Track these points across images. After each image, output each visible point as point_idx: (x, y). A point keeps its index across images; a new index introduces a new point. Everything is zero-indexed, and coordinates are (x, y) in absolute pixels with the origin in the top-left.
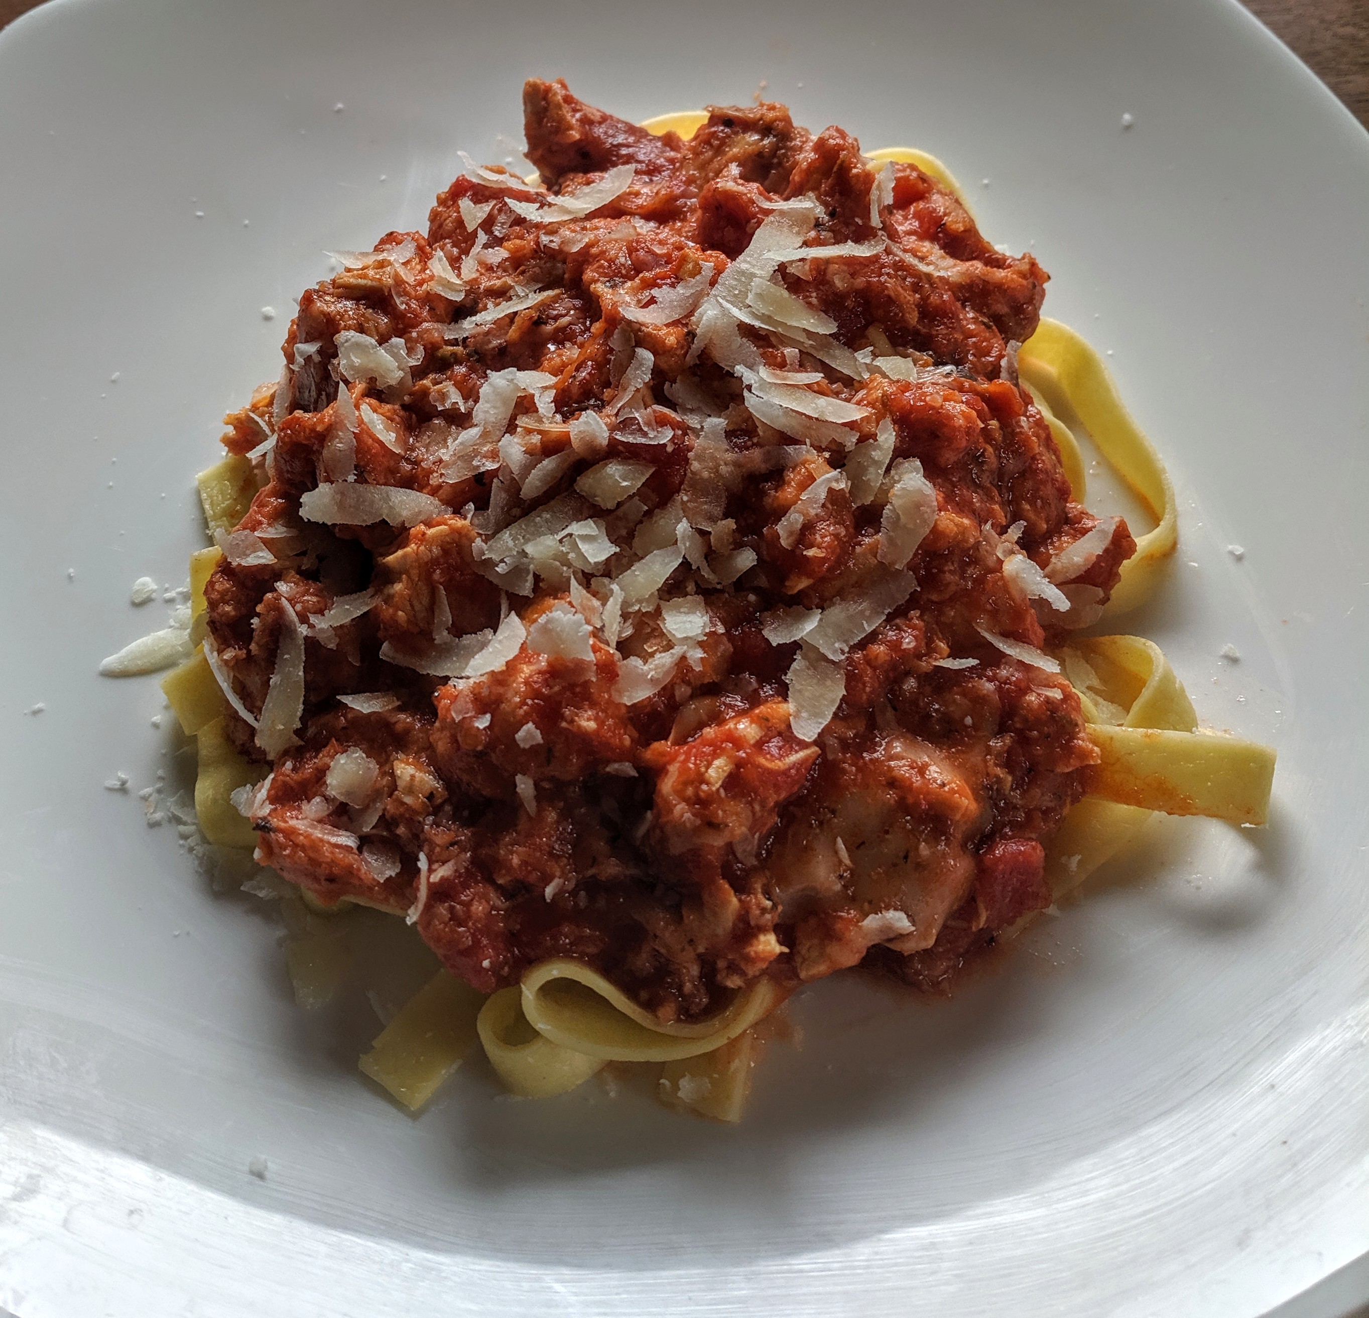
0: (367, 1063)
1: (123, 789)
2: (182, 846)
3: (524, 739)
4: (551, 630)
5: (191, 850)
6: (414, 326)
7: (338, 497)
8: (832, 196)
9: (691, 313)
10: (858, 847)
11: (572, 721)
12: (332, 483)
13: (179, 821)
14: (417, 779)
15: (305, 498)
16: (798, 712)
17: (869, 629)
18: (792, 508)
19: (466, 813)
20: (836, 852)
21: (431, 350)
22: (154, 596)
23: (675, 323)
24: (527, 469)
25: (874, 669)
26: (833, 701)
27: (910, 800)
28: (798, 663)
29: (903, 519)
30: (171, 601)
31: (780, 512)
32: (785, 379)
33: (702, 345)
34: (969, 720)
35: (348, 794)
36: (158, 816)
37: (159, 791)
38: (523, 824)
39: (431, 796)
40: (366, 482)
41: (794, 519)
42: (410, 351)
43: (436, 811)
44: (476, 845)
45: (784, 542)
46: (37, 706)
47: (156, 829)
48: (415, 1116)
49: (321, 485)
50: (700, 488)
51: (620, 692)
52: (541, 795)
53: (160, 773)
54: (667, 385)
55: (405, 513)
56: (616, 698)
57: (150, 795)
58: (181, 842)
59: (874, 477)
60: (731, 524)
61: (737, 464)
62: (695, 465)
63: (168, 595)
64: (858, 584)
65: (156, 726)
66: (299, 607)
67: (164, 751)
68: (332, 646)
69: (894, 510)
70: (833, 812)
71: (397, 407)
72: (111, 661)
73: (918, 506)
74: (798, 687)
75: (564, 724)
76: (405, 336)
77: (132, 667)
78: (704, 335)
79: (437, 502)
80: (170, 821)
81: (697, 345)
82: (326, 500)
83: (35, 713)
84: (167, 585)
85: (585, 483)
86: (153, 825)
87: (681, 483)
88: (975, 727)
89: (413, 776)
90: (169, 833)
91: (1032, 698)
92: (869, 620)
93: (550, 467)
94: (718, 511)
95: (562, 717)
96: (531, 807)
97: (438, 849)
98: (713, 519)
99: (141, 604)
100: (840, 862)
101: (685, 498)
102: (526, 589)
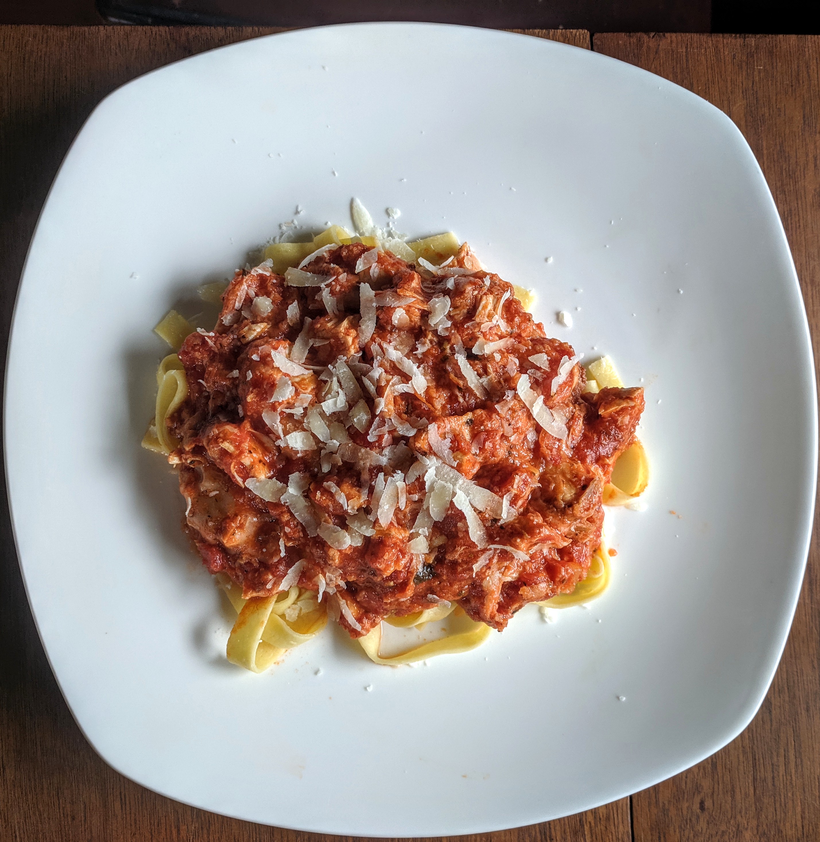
0: (173, 313)
1: (297, 212)
2: (270, 239)
3: (249, 373)
4: (285, 386)
5: (268, 242)
6: (458, 332)
7: (370, 299)
8: (511, 528)
9: (435, 454)
10: (216, 499)
11: (252, 392)
12: (375, 296)
13: (281, 237)
14: (253, 332)
15: (367, 285)
16: (260, 482)
17: (296, 515)
18: (338, 488)
19: (236, 351)
20: (214, 490)
21: (448, 339)
22: (391, 218)
23: (430, 448)
24: (371, 379)
25: (279, 515)
26: (262, 495)
27: (228, 521)
28: (280, 484)
29: (334, 534)
30: (388, 225)
31: (339, 485)
32: (401, 492)
33: (419, 459)
34: (264, 550)
35: (256, 305)
36: (284, 228)
37: (296, 227)
38: (225, 372)
39: (244, 337)
40: (377, 311)
41: (334, 489)
42: (447, 329)
43: (239, 339)
44: (221, 355)
45: (325, 483)
46: (336, 173)
47: (278, 227)
48: (153, 331)
49: (374, 292)
50: (355, 452)
51: (267, 412)
52: (234, 379)
53: (304, 227)
54: (405, 442)
55: (363, 327)
56: (265, 410)
57: (294, 224)
58: (272, 238)
59: (355, 526)
60: (340, 463)
61: (364, 469)
62: (363, 450)
63: (390, 223)
64: (315, 513)
65: (326, 224)
66: (333, 283)
67: (314, 228)
68: (316, 298)
69: (338, 531)
70: (227, 491)
71: (419, 323)
72: (358, 202)
73: (338, 541)
74: (270, 482)
75: (251, 389)
76: (453, 327)
77: (355, 211)
78: (422, 459)
79: (366, 341)
80: (282, 233)
81: (420, 456)
82: (367, 294)
83: (334, 173)
84: (396, 223)
85: (362, 403)
86: (280, 226)
87: (357, 444)
88: (262, 552)
89: (255, 330)
90: (277, 232)
91: (270, 577)
92: (300, 515)
93: (371, 390)
94: (345, 459)
95: (254, 388)
96: (230, 376)
97: (221, 339)
98: (343, 456)
99: (387, 212)
100: (211, 492)
101: (350, 445)
102: (323, 377)
